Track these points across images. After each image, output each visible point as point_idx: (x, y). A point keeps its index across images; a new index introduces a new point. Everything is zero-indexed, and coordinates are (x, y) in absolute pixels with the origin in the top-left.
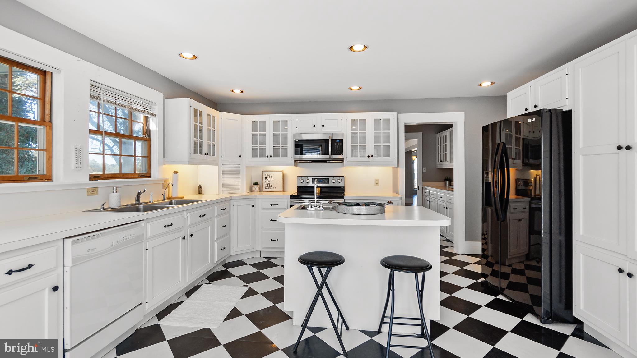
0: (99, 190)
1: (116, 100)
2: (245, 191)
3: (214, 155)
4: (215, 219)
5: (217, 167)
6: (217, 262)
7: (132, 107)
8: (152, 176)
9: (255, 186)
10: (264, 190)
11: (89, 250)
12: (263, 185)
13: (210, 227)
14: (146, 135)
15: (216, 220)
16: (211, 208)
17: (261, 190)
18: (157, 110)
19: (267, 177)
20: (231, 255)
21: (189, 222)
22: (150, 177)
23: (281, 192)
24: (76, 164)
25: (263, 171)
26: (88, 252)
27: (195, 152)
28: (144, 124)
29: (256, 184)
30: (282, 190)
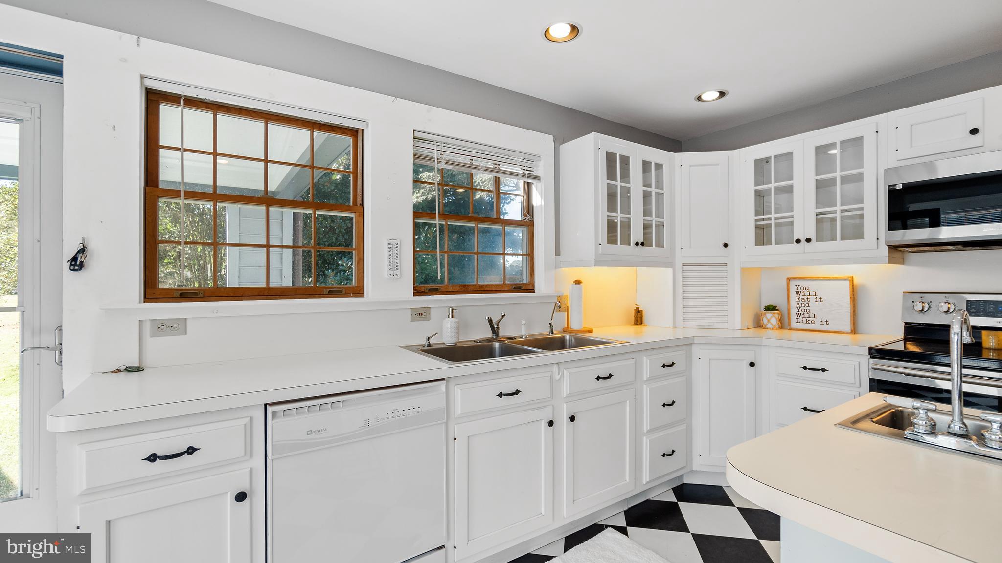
0: (432, 312)
1: (472, 160)
2: (738, 325)
3: (660, 244)
4: (645, 386)
5: (669, 271)
6: (648, 483)
7: (501, 168)
8: (536, 289)
9: (769, 314)
10: (794, 325)
11: (309, 433)
12: (789, 314)
13: (628, 402)
14: (526, 216)
15: (646, 390)
16: (633, 361)
17: (783, 324)
18: (543, 169)
19: (802, 294)
20: (694, 469)
21: (566, 389)
22: (533, 291)
23: (847, 333)
24: (390, 269)
25: (789, 280)
26: (308, 434)
27: (612, 240)
28: (524, 197)
29: (770, 308)
30: (848, 327)
